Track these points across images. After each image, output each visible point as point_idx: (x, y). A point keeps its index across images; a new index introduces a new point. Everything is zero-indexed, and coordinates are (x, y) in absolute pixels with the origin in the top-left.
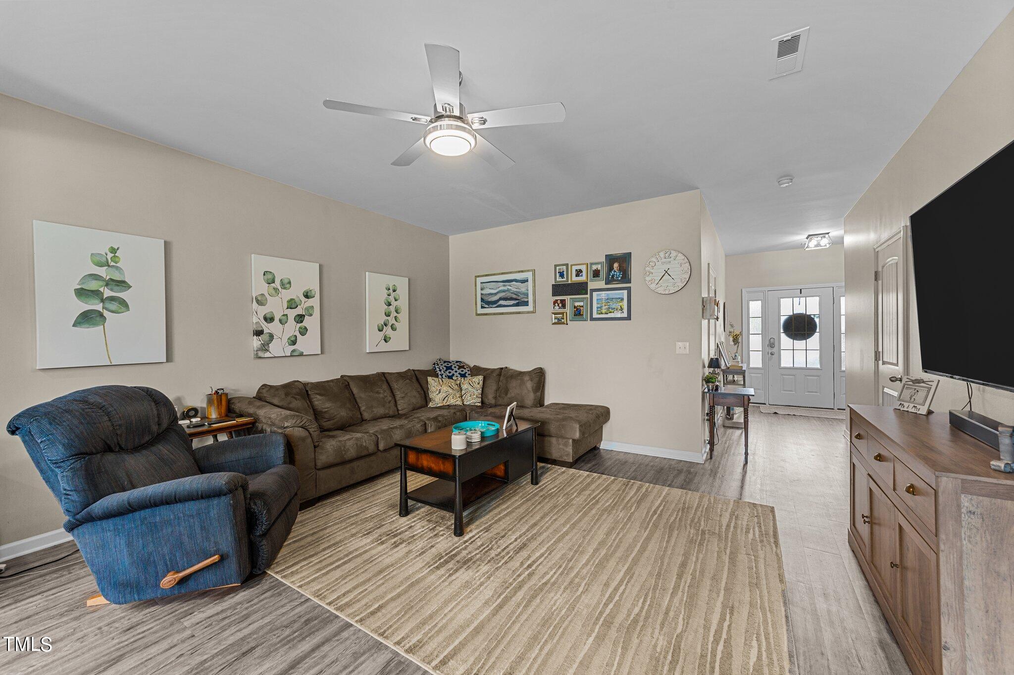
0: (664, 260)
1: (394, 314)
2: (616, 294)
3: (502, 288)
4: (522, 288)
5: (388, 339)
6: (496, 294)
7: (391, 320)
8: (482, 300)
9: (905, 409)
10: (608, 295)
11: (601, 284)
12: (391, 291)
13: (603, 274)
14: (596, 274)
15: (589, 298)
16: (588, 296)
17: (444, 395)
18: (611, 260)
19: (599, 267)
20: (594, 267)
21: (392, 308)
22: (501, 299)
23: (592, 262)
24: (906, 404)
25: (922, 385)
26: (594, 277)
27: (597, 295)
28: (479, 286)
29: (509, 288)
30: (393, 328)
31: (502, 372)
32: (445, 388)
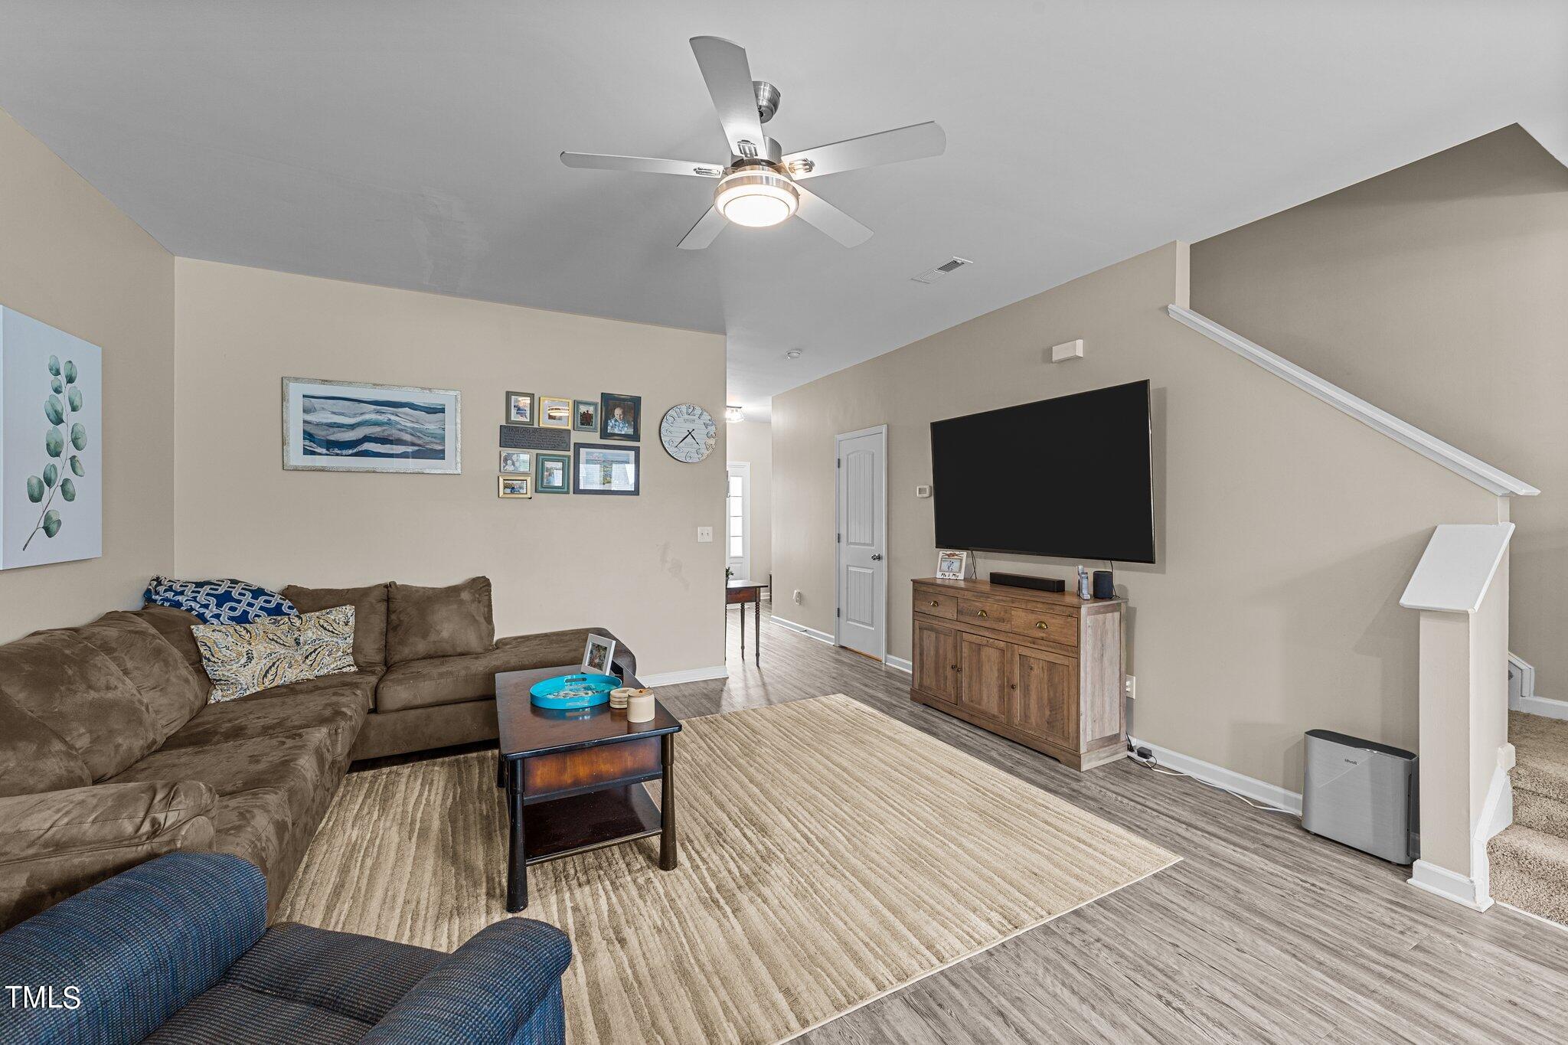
0: (686, 417)
1: (68, 450)
2: (619, 455)
3: (373, 417)
4: (430, 423)
5: (53, 527)
6: (352, 427)
7: (64, 472)
8: (308, 436)
9: (947, 577)
10: (604, 454)
11: (594, 437)
12: (62, 378)
13: (597, 421)
14: (586, 420)
15: (572, 456)
16: (571, 453)
17: (265, 664)
18: (609, 402)
19: (591, 410)
20: (583, 409)
21: (64, 432)
22: (367, 439)
23: (580, 399)
24: (947, 574)
25: (956, 557)
26: (582, 424)
27: (587, 453)
28: (295, 405)
29: (393, 418)
30: (68, 495)
31: (389, 594)
32: (260, 648)
